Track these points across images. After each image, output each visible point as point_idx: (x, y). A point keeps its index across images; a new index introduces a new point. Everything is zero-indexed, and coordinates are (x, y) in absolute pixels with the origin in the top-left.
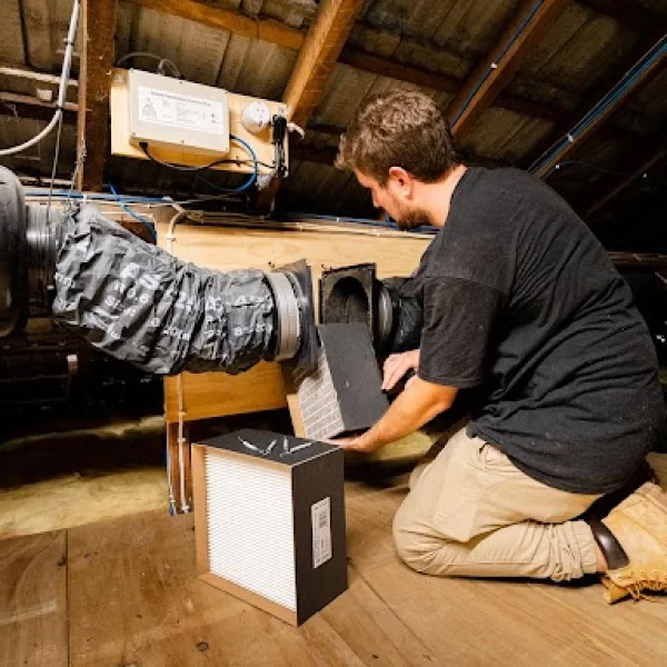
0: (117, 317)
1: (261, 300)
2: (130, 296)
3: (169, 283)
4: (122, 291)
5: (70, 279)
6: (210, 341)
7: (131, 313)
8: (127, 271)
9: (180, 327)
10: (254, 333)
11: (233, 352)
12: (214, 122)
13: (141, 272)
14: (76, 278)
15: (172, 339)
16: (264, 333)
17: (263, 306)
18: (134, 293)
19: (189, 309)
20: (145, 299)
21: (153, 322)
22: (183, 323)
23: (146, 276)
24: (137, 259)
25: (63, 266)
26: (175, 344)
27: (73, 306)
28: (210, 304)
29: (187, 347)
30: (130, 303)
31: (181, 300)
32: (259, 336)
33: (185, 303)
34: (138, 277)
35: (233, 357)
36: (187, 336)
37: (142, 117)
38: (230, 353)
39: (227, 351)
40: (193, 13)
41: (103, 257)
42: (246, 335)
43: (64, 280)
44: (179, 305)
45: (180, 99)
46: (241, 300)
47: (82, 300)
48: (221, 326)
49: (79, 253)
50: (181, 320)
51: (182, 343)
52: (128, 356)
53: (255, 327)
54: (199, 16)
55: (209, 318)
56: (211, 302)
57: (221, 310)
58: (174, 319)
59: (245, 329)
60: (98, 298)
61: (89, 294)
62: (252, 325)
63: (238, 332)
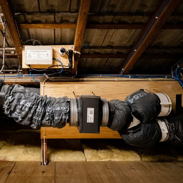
0: (20, 114)
1: (65, 108)
2: (23, 109)
3: (34, 104)
4: (20, 108)
5: (7, 106)
6: (47, 120)
7: (24, 113)
8: (22, 102)
9: (37, 117)
10: (62, 119)
11: (55, 124)
12: (48, 56)
13: (26, 102)
14: (9, 106)
15: (36, 120)
16: (65, 119)
17: (65, 111)
18: (24, 108)
19: (40, 111)
20: (27, 109)
21: (30, 116)
22: (39, 115)
23: (28, 103)
24: (25, 99)
25: (6, 103)
26: (37, 121)
27: (9, 112)
28: (48, 110)
29: (40, 122)
30: (23, 111)
31: (38, 108)
32: (63, 120)
33: (39, 109)
34: (25, 103)
35: (55, 125)
36: (40, 119)
37: (28, 59)
38: (54, 124)
39: (53, 123)
40: (41, 27)
41: (15, 99)
42: (58, 119)
43: (6, 106)
44: (37, 110)
45: (38, 51)
46: (58, 109)
47: (10, 110)
48: (51, 116)
49: (9, 99)
50: (38, 114)
51: (39, 121)
52: (25, 124)
53: (62, 117)
54: (43, 27)
55: (47, 114)
56: (49, 109)
57: (51, 111)
58: (36, 114)
59: (59, 117)
60: (15, 110)
61: (12, 109)
62: (61, 116)
63: (56, 118)
